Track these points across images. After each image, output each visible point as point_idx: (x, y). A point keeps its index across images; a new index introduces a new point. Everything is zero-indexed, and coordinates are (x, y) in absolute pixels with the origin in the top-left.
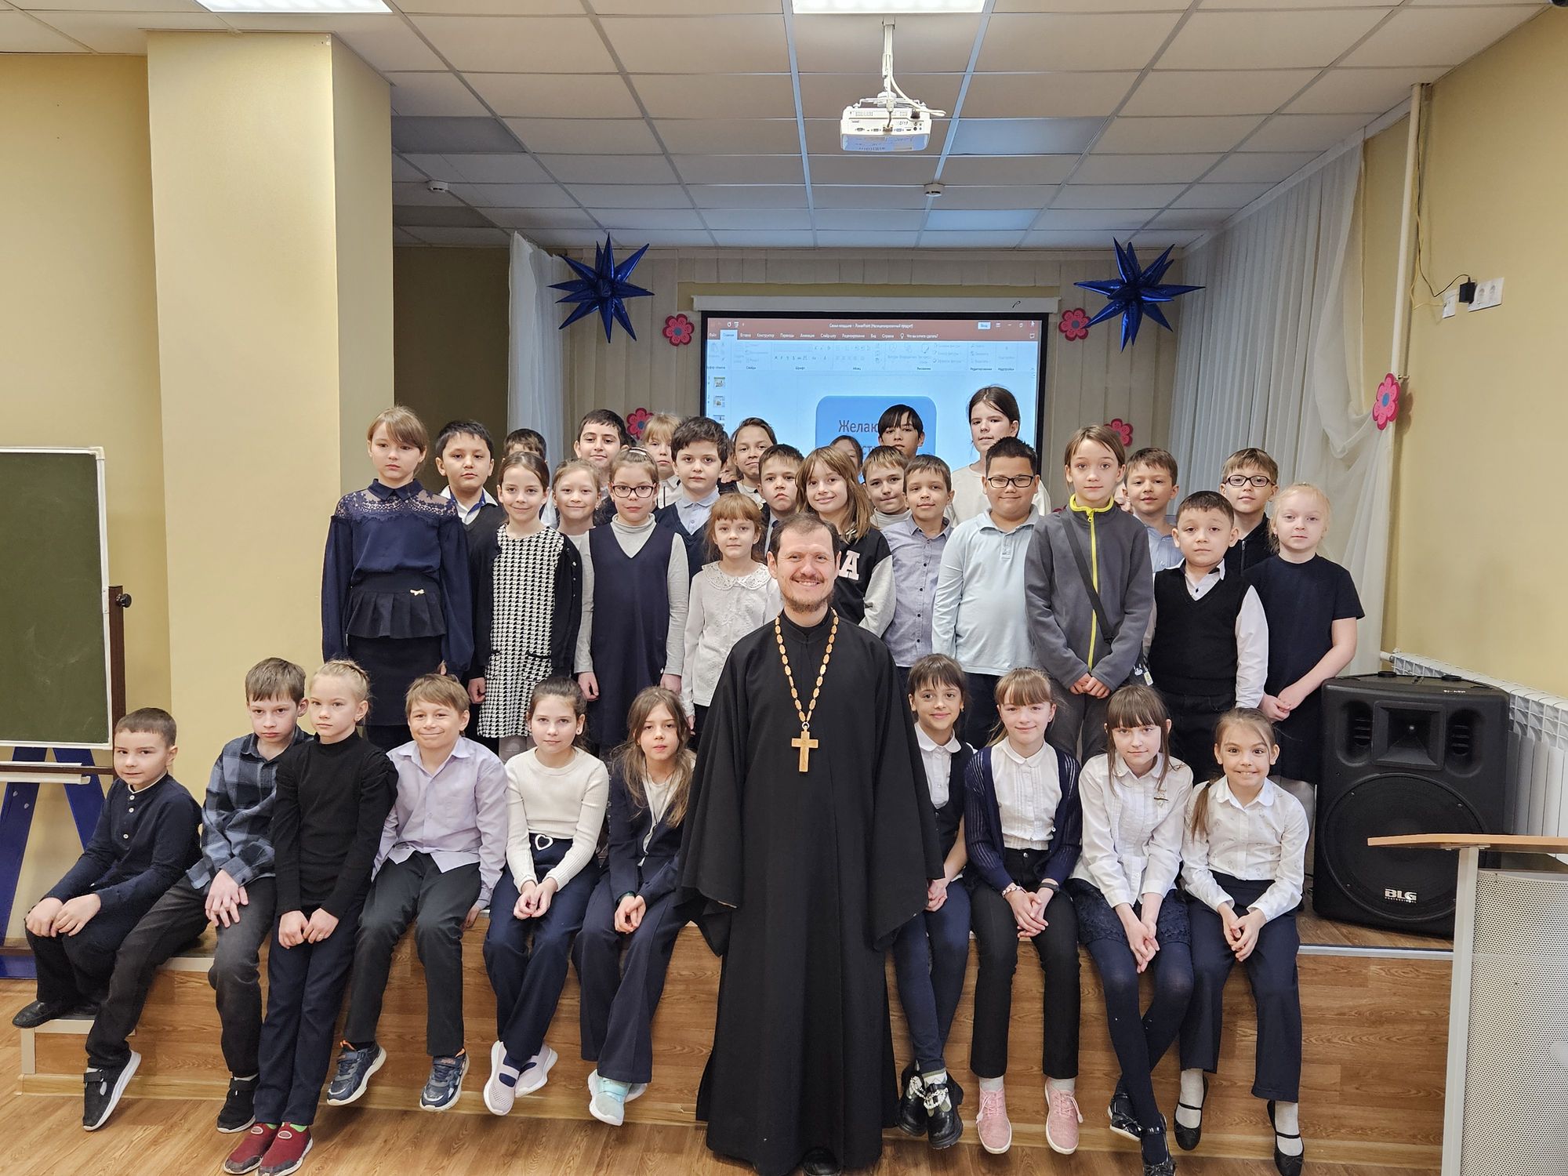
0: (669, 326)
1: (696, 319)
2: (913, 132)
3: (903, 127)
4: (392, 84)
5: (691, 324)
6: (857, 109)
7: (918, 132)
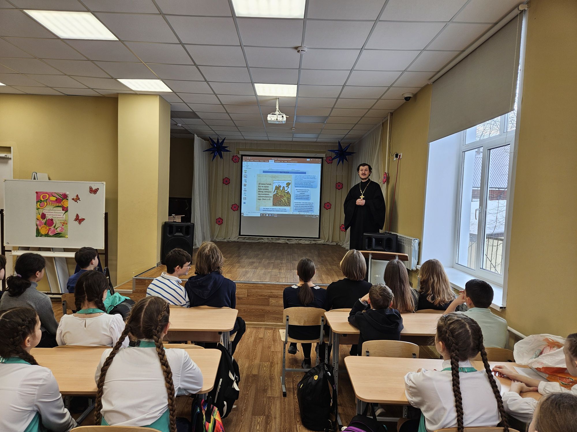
0: (233, 158)
1: (240, 156)
2: (282, 120)
3: (280, 118)
4: (171, 105)
5: (239, 158)
6: (271, 115)
7: (283, 120)
